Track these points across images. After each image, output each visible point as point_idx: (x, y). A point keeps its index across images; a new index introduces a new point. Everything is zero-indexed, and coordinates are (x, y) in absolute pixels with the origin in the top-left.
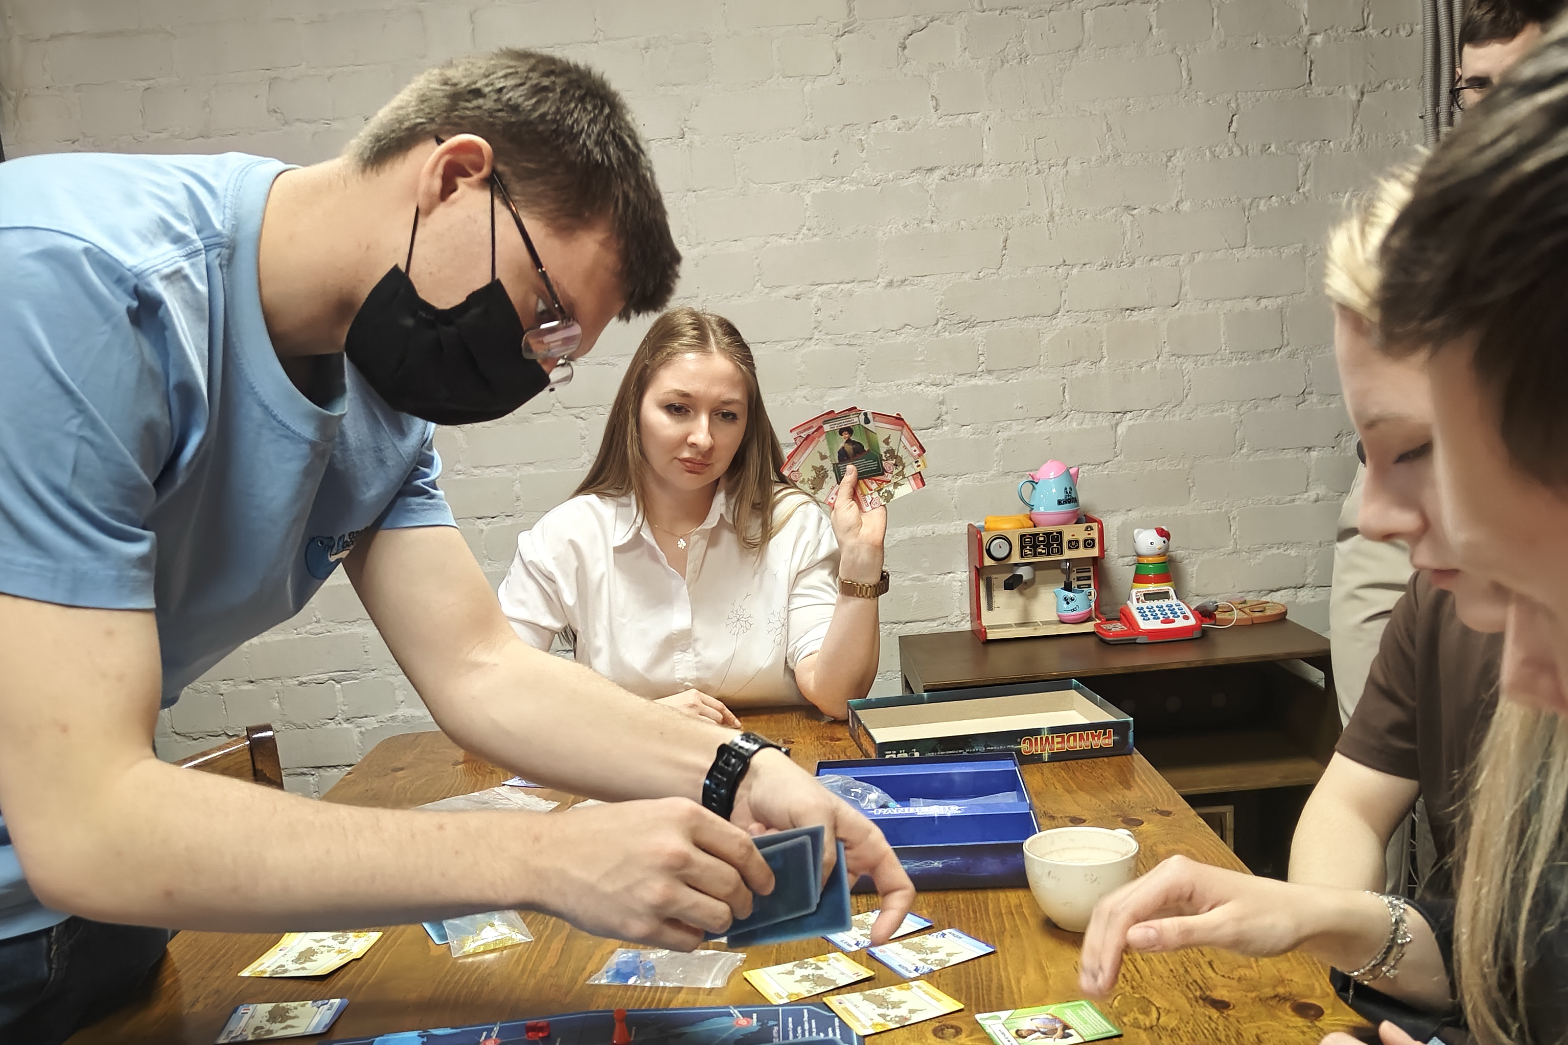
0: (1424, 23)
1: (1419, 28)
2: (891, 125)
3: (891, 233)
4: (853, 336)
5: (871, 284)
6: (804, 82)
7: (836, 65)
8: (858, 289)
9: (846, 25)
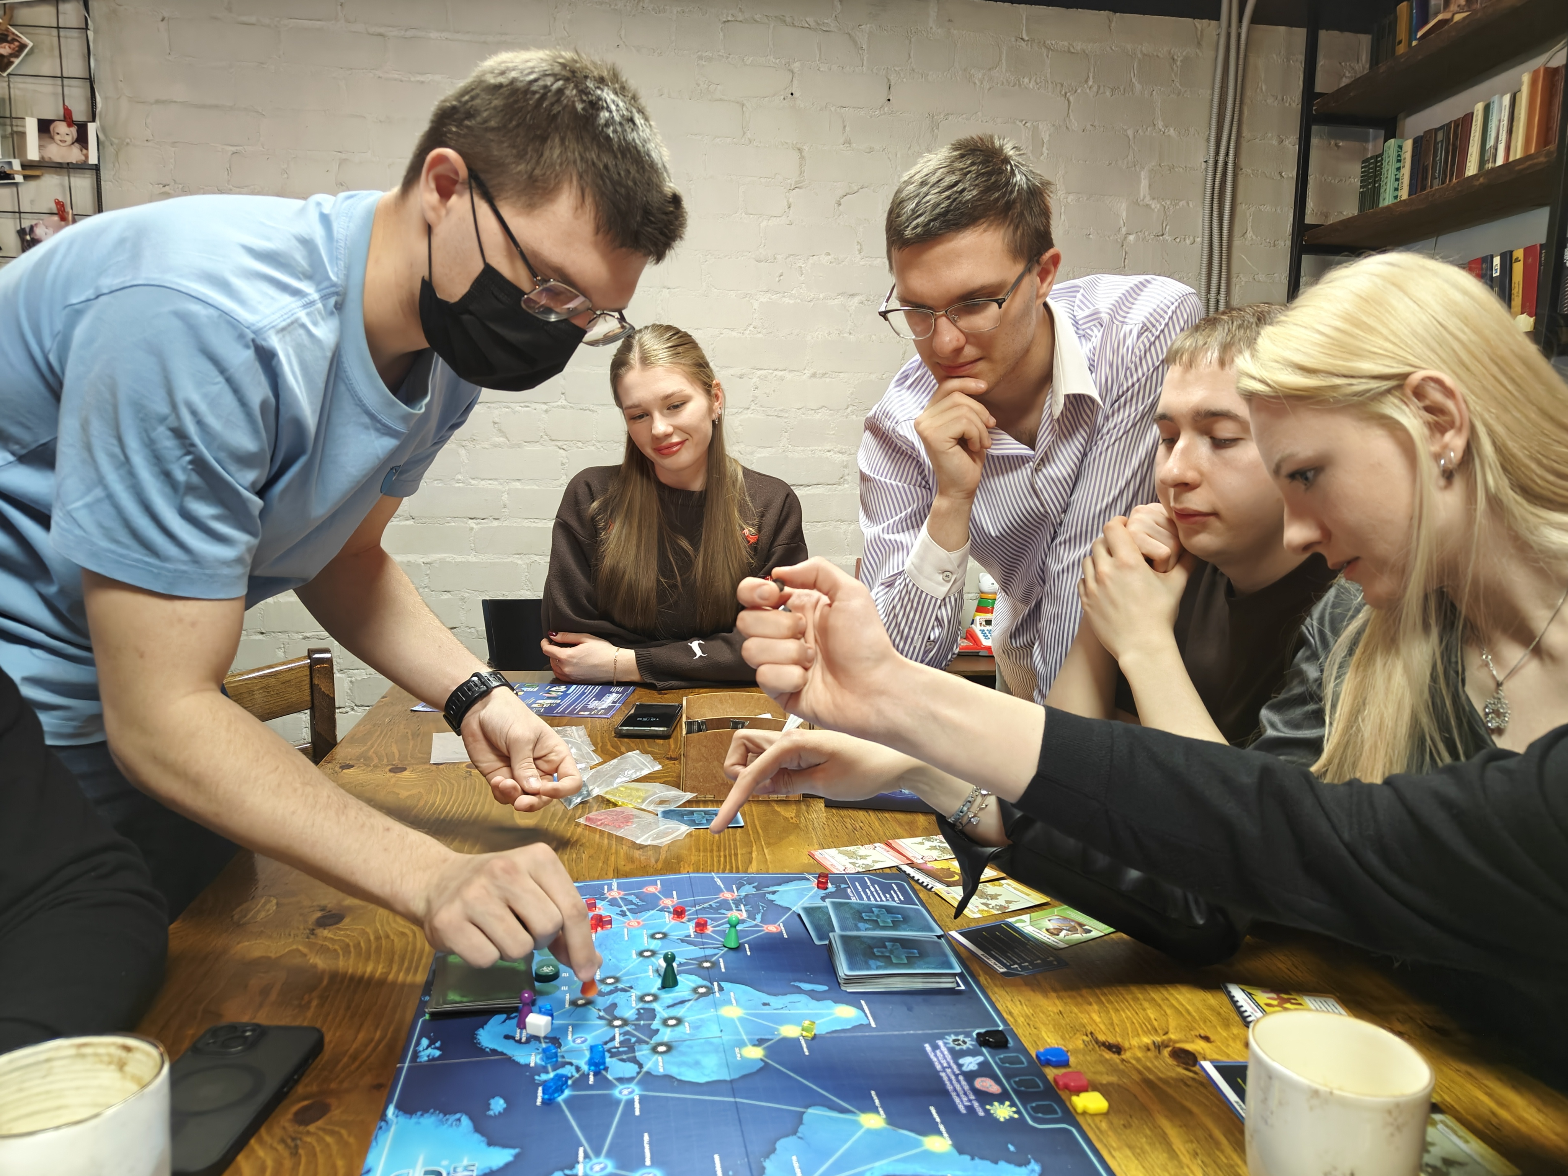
0: (1203, 237)
1: (1199, 240)
2: (825, 259)
3: (818, 338)
4: (781, 411)
5: (798, 374)
6: (761, 219)
7: (787, 210)
8: (788, 375)
9: (796, 182)
